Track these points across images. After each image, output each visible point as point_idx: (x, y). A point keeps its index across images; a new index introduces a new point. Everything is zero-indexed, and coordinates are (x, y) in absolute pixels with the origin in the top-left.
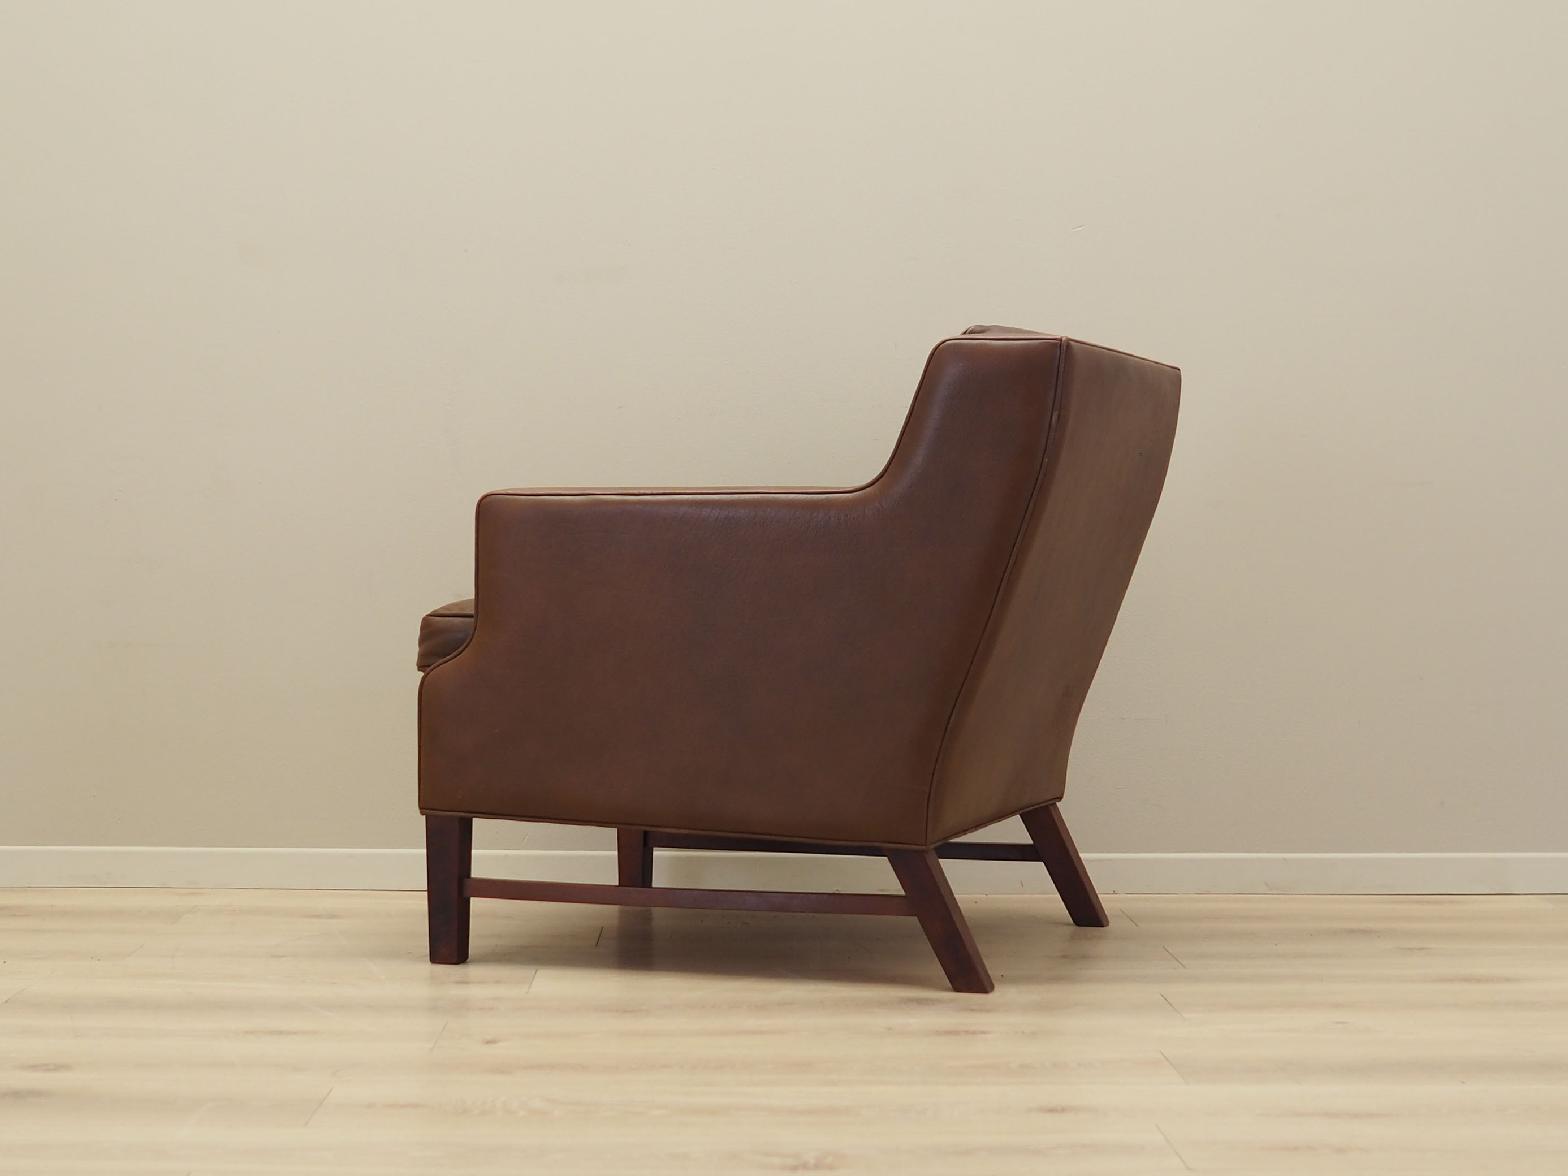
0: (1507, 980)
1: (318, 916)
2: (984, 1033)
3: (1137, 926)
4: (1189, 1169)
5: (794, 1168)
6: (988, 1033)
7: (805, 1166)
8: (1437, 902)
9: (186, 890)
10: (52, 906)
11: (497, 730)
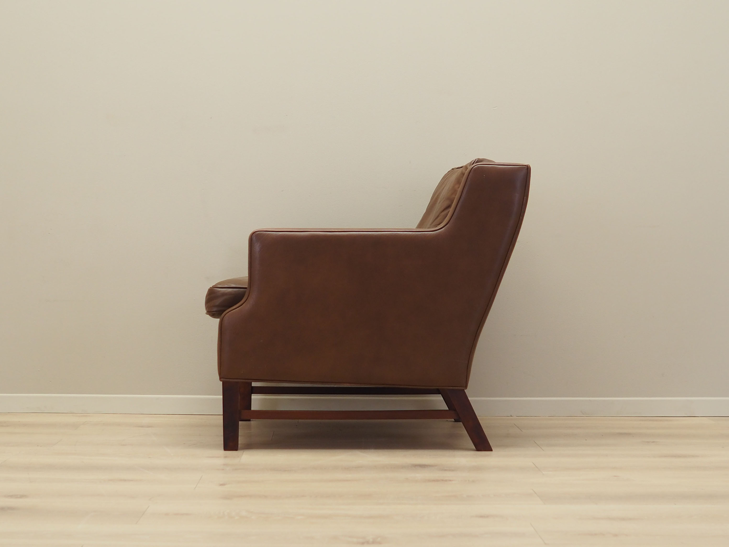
0: (693, 456)
1: (142, 427)
2: (451, 481)
3: (522, 431)
4: (545, 544)
5: (363, 543)
6: (453, 481)
7: (368, 543)
8: (661, 420)
9: (81, 414)
10: (19, 421)
11: (262, 341)
